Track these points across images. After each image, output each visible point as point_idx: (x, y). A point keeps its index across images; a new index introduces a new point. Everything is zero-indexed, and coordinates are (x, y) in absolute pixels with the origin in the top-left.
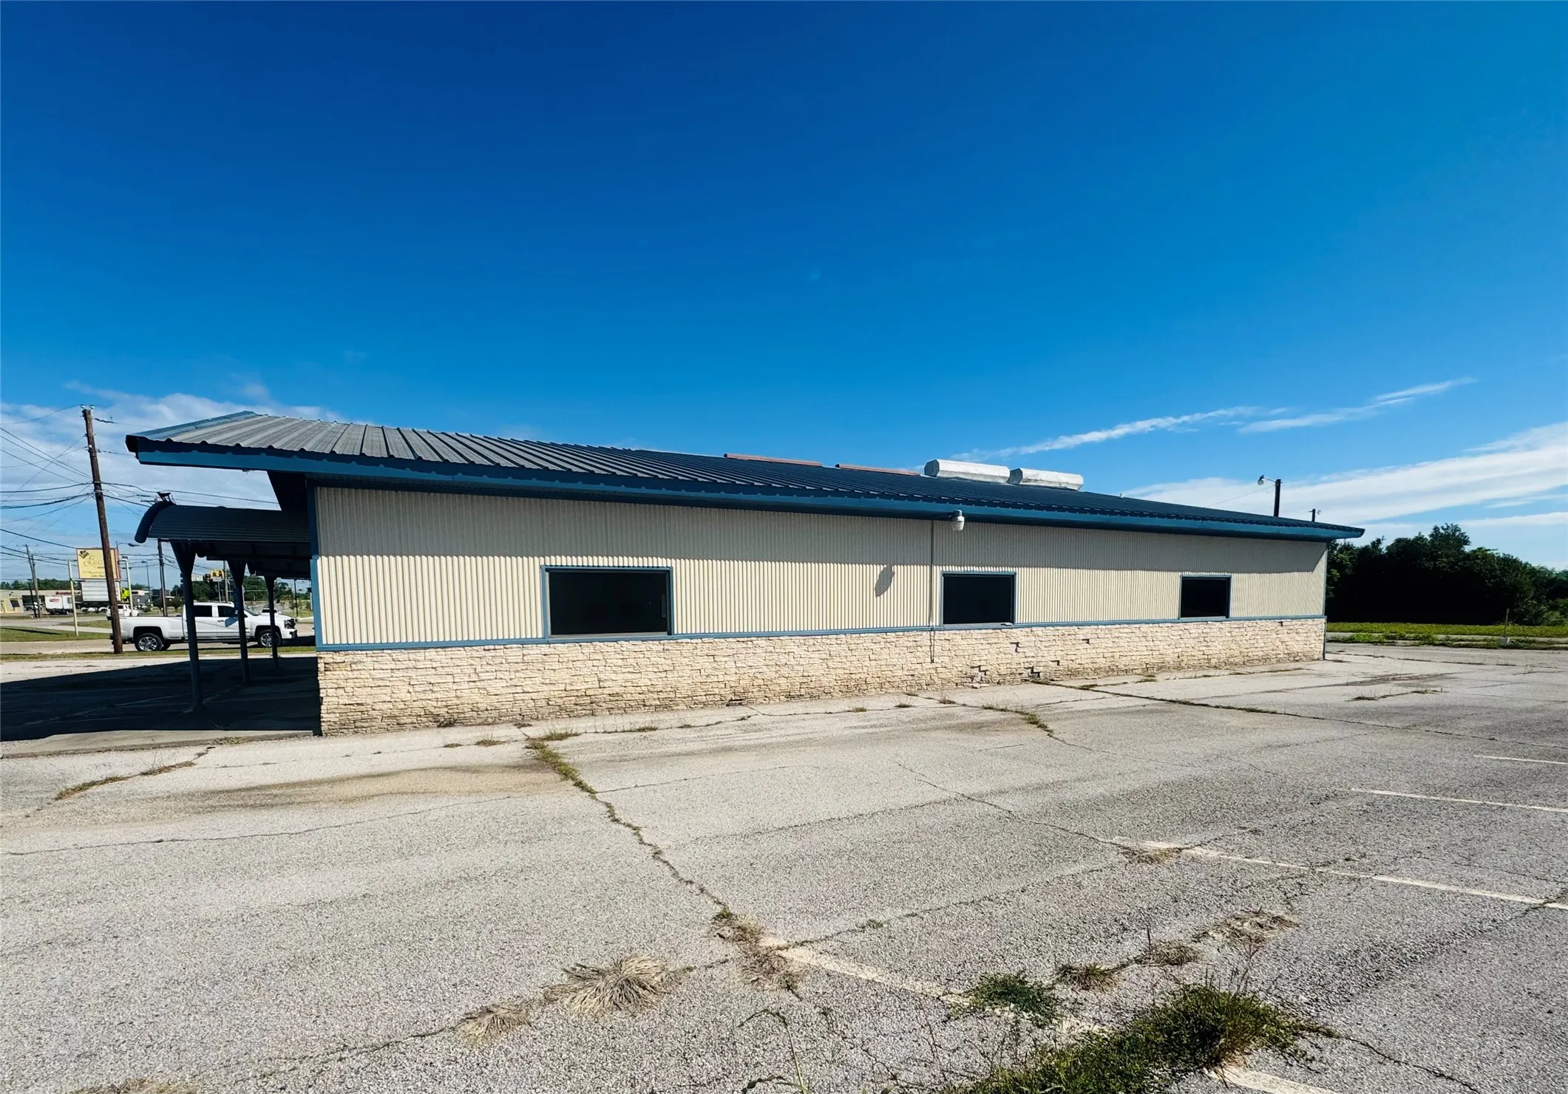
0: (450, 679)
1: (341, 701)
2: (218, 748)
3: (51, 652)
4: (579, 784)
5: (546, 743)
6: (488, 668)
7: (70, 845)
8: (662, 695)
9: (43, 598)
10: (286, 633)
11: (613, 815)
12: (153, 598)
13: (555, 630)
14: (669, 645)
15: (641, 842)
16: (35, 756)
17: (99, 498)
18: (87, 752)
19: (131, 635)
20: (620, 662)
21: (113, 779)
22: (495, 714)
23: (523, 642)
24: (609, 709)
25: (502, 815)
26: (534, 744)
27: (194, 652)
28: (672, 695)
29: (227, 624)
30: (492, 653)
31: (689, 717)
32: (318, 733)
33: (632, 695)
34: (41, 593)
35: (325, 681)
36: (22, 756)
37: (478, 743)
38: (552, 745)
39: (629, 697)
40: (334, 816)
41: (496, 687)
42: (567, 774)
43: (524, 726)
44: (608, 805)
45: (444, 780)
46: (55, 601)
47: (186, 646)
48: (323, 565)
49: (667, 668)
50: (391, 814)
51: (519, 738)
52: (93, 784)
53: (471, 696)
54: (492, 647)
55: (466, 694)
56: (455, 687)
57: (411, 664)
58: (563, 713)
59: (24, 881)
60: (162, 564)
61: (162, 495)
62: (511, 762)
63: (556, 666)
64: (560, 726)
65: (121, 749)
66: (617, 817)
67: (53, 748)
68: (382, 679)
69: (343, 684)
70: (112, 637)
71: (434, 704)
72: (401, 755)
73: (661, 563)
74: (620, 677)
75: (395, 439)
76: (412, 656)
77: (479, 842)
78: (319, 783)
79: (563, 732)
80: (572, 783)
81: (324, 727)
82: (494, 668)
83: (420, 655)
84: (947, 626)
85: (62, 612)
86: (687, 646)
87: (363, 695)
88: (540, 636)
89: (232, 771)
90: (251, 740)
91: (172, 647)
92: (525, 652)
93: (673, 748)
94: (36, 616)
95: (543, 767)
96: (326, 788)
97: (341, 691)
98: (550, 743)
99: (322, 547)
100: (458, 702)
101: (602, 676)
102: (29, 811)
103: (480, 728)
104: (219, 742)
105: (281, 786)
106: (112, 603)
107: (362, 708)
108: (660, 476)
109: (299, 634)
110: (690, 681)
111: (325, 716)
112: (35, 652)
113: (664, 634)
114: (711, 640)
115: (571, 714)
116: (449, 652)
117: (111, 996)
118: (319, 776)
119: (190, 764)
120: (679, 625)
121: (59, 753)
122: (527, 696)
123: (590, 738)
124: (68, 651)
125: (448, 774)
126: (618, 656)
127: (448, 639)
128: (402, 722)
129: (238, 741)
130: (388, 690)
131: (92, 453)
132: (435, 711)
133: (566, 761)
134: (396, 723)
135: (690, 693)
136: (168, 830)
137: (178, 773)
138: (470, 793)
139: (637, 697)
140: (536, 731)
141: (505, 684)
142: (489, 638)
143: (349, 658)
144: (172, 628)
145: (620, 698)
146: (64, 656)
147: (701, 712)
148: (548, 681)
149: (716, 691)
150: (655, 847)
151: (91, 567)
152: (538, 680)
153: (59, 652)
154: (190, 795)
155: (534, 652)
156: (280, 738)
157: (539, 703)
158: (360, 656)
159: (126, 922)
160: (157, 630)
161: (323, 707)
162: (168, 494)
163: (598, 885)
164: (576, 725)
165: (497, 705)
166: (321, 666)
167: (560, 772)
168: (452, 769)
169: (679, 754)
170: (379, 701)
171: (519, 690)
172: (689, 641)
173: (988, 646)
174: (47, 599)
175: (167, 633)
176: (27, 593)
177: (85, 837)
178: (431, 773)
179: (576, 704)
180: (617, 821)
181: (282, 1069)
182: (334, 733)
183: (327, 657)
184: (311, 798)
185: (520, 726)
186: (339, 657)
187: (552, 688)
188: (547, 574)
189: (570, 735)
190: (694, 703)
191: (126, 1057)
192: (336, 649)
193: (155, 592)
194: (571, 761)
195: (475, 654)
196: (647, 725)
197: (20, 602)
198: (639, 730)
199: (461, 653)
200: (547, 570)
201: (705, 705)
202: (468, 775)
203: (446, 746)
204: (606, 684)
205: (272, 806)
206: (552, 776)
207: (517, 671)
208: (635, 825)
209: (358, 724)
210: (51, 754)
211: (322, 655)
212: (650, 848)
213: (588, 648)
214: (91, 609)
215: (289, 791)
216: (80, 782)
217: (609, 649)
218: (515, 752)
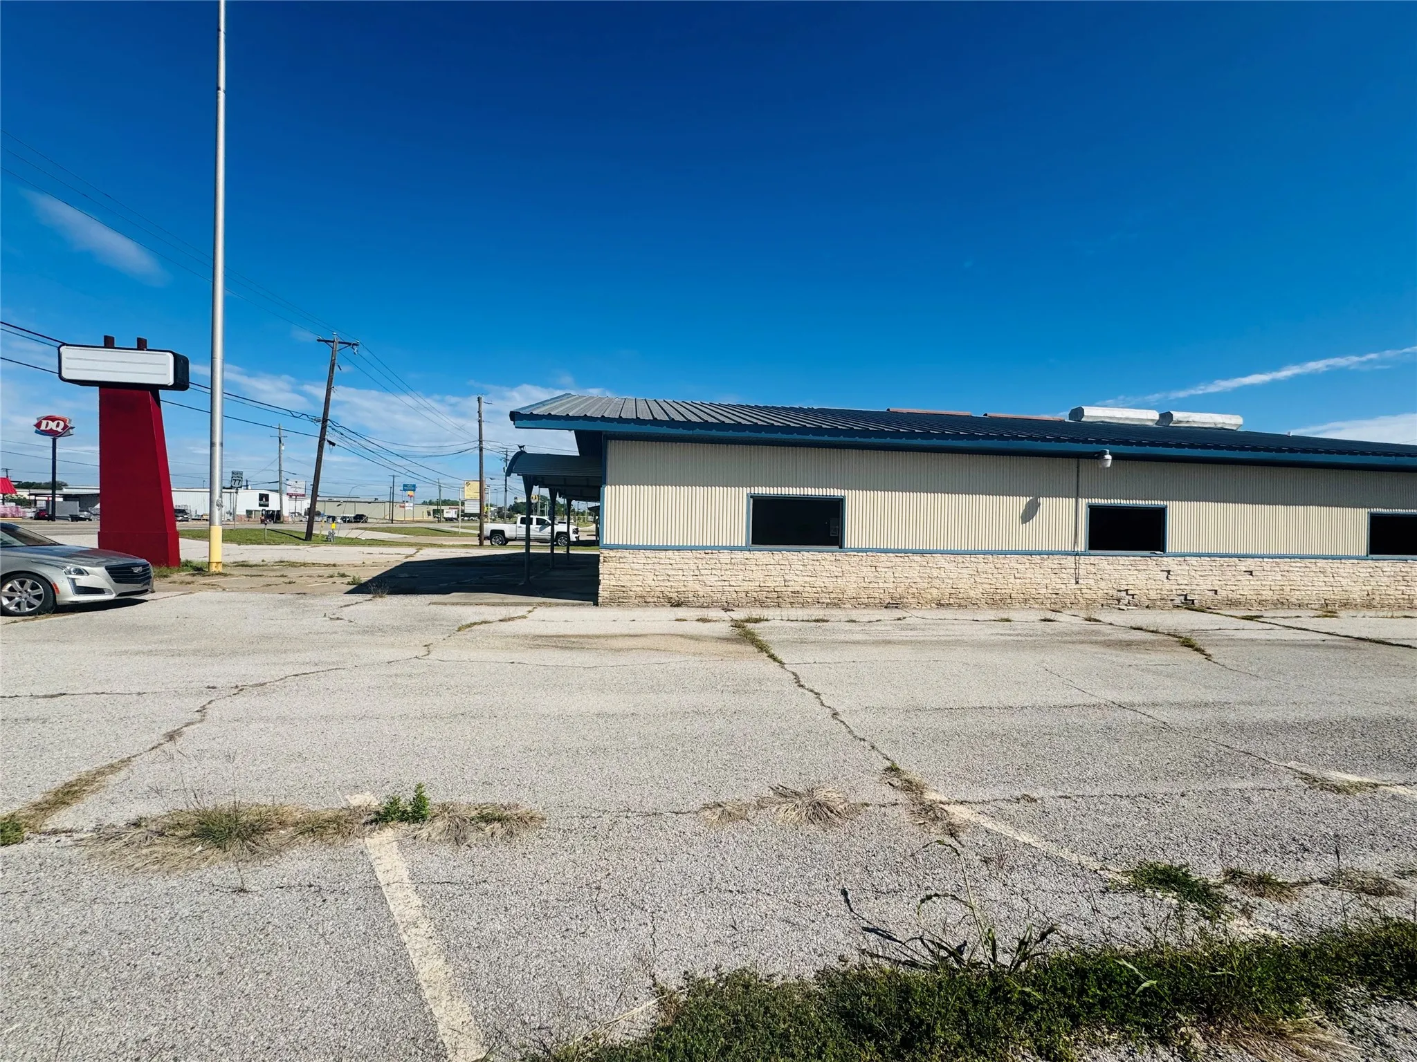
0: (680, 572)
1: (612, 583)
2: (539, 608)
3: (447, 543)
4: (771, 656)
5: (745, 624)
6: (707, 566)
7: (466, 659)
8: (833, 596)
9: (443, 510)
10: (573, 537)
11: (798, 682)
12: (498, 513)
13: (754, 542)
14: (838, 556)
15: (822, 704)
16: (445, 604)
17: (481, 450)
18: (471, 604)
19: (489, 535)
20: (801, 568)
21: (485, 622)
22: (709, 600)
23: (732, 549)
24: (791, 603)
25: (718, 672)
26: (737, 624)
27: (528, 547)
28: (841, 596)
29: (541, 530)
30: (710, 556)
31: (854, 614)
32: (596, 604)
33: (809, 593)
34: (443, 507)
35: (603, 568)
36: (440, 604)
37: (698, 620)
38: (750, 626)
39: (807, 595)
40: (609, 660)
41: (711, 580)
42: (762, 648)
43: (729, 610)
44: (794, 674)
45: (676, 644)
46: (450, 513)
47: (524, 543)
48: (609, 492)
49: (837, 574)
50: (644, 663)
51: (726, 619)
52: (475, 624)
53: (693, 586)
54: (710, 551)
55: (690, 584)
56: (684, 578)
57: (656, 560)
58: (757, 603)
59: (447, 677)
60: (506, 491)
61: (520, 447)
62: (721, 635)
63: (754, 568)
64: (756, 613)
65: (488, 604)
66: (802, 683)
67: (455, 600)
68: (637, 570)
69: (613, 572)
70: (479, 536)
71: (669, 589)
72: (649, 624)
73: (836, 493)
74: (801, 578)
75: (642, 405)
76: (657, 555)
77: (703, 689)
78: (598, 637)
79: (758, 617)
80: (766, 655)
81: (600, 600)
82: (710, 567)
83: (662, 554)
84: (1092, 552)
85: (451, 520)
86: (854, 558)
87: (625, 581)
88: (744, 545)
89: (549, 624)
90: (557, 605)
91: (509, 543)
92: (733, 556)
93: (842, 637)
94: (439, 521)
95: (744, 641)
96: (602, 640)
97: (612, 577)
98: (748, 624)
99: (608, 480)
100: (685, 589)
101: (787, 577)
102: (445, 636)
103: (699, 609)
104: (540, 605)
105: (576, 636)
106: (480, 516)
107: (624, 589)
108: (839, 427)
109: (581, 539)
110: (855, 586)
111: (601, 593)
112: (439, 543)
113: (836, 548)
114: (874, 554)
115: (763, 605)
116: (682, 554)
117: (496, 752)
118: (598, 632)
119: (524, 617)
120: (849, 541)
121: (457, 604)
122: (731, 589)
123: (777, 623)
124: (455, 543)
125: (680, 639)
126: (800, 563)
127: (681, 544)
128: (648, 600)
129: (550, 605)
130: (641, 577)
131: (480, 422)
132: (670, 595)
133: (760, 638)
134: (644, 601)
135: (854, 595)
136: (516, 657)
137: (518, 621)
138: (694, 654)
139: (812, 595)
140: (739, 614)
141: (717, 579)
142: (709, 545)
143: (619, 554)
144: (511, 531)
145: (800, 595)
146: (453, 546)
147: (865, 611)
148: (747, 579)
149: (877, 595)
150: (834, 709)
151: (472, 492)
152: (741, 577)
153: (451, 543)
154: (526, 637)
155: (739, 556)
156: (573, 605)
157: (740, 595)
158: (626, 553)
159: (500, 709)
160: (502, 532)
161: (600, 587)
162: (523, 446)
163: (791, 731)
164: (765, 613)
165: (711, 593)
166: (601, 559)
167: (757, 646)
168: (682, 636)
169: (847, 642)
170: (634, 585)
171: (726, 583)
172: (856, 553)
173: (1136, 572)
174: (445, 511)
175: (507, 535)
176: (436, 507)
177: (474, 655)
178: (668, 637)
179: (767, 598)
180: (802, 686)
181: (593, 815)
182: (605, 605)
183: (606, 553)
184: (594, 646)
185: (727, 610)
186: (612, 553)
187: (750, 583)
188: (751, 500)
189: (763, 620)
190: (858, 604)
191: (507, 789)
192: (611, 548)
193: (500, 509)
194: (765, 639)
195: (698, 556)
196: (821, 617)
197: (432, 513)
198: (815, 621)
199: (689, 554)
200: (751, 497)
201: (867, 605)
202: (692, 642)
203: (677, 620)
204: (789, 584)
205: (572, 648)
206: (751, 649)
207: (726, 570)
208: (816, 691)
209: (621, 600)
210: (453, 604)
211: (603, 551)
212: (828, 710)
213: (778, 556)
214: (466, 518)
215: (582, 640)
216: (469, 622)
217: (794, 557)
218: (724, 629)
